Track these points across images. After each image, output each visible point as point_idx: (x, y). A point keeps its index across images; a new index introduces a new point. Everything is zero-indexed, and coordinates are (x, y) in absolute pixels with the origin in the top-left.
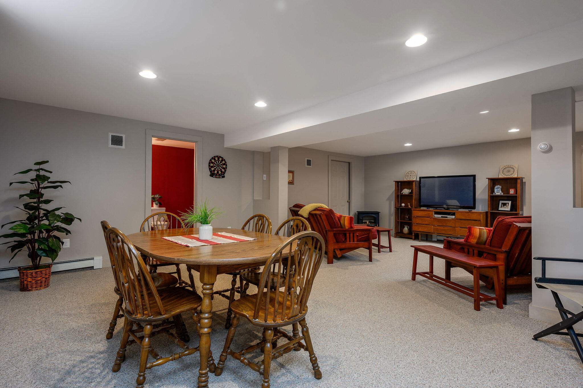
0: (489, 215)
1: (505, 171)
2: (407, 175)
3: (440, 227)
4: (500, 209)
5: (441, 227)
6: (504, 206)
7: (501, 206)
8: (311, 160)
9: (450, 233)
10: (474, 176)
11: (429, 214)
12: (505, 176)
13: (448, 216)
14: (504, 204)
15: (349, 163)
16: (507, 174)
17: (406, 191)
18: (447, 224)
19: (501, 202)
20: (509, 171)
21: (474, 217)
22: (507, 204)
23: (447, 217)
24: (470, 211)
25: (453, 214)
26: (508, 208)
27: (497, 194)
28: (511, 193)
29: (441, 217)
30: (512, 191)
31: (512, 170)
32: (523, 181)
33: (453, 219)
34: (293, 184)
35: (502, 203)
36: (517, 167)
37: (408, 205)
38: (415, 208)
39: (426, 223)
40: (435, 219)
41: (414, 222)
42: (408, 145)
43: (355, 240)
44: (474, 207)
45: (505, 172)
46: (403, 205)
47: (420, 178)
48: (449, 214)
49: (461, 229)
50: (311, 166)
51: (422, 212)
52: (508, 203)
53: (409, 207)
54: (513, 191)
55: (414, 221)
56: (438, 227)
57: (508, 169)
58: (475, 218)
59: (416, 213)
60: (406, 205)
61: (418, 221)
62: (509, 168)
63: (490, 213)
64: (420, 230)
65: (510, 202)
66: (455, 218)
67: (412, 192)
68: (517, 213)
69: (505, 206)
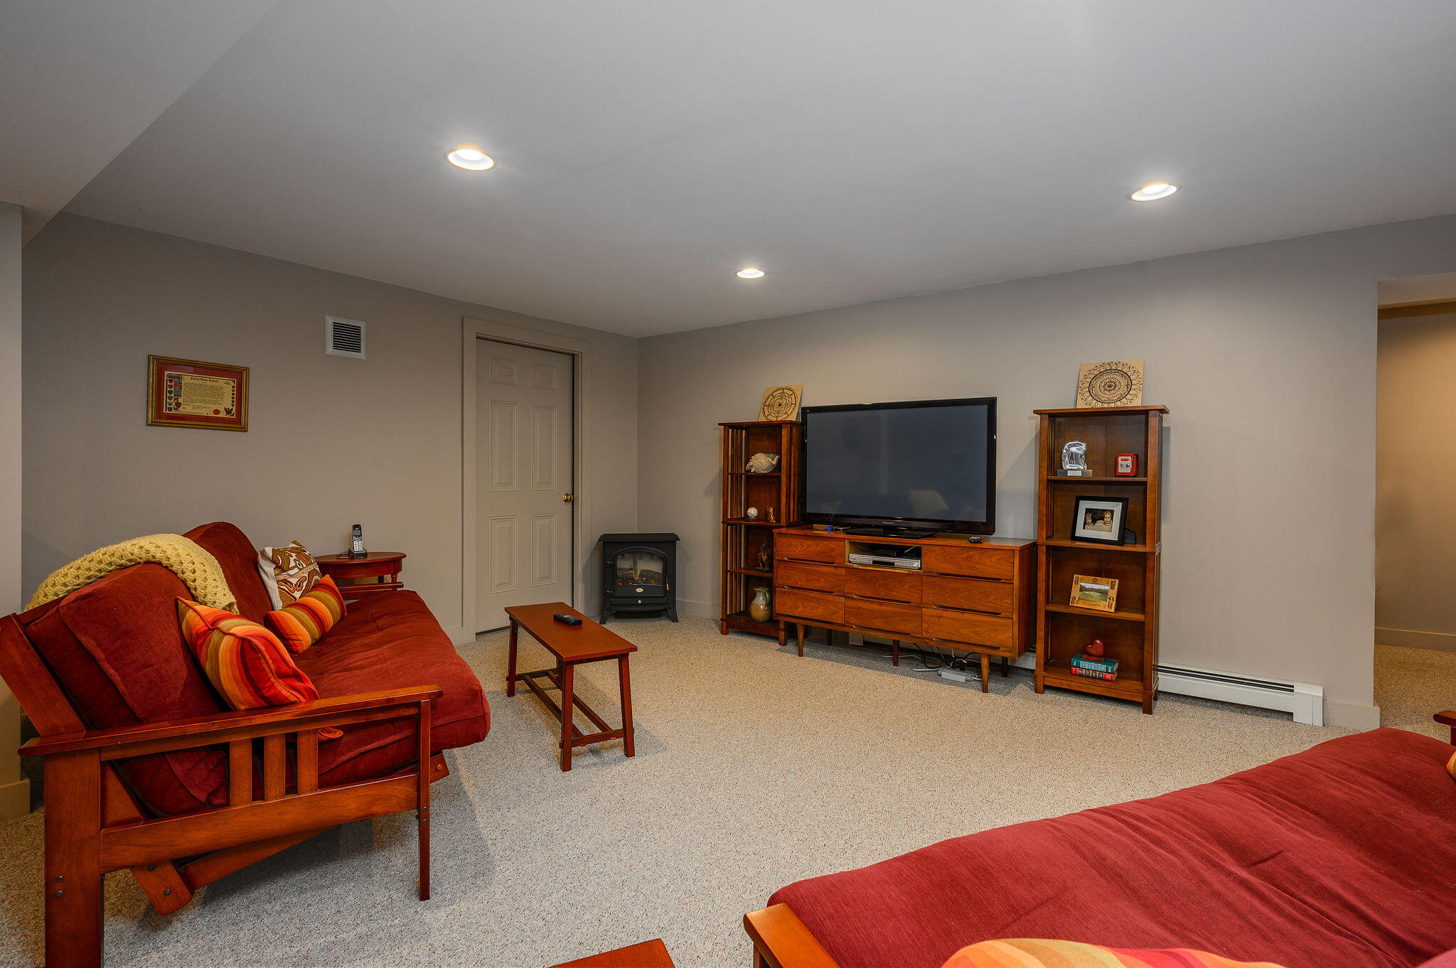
0: (1042, 558)
1: (1097, 383)
2: (767, 404)
3: (868, 604)
4: (1080, 532)
5: (872, 602)
6: (1094, 521)
7: (1085, 523)
8: (357, 329)
9: (901, 627)
10: (991, 403)
11: (832, 550)
12: (1099, 405)
13: (899, 562)
14: (1096, 516)
15: (573, 355)
16: (1105, 396)
17: (761, 462)
18: (894, 594)
19: (1084, 505)
20: (1111, 386)
21: (989, 566)
22: (1108, 515)
23: (892, 564)
24: (976, 542)
25: (916, 553)
26: (1109, 531)
27: (1070, 473)
28: (1121, 470)
29: (874, 562)
30: (1125, 465)
31: (1123, 382)
32: (1164, 426)
33: (911, 574)
34: (244, 429)
35: (1088, 511)
36: (1141, 372)
37: (767, 514)
38: (789, 525)
39: (821, 584)
40: (852, 571)
41: (781, 581)
42: (751, 273)
43: (308, 773)
44: (989, 526)
45: (1096, 391)
46: (753, 512)
47: (805, 411)
48: (900, 552)
49: (940, 612)
50: (359, 351)
51: (808, 542)
52: (1112, 512)
53: (768, 521)
54: (1129, 463)
55: (783, 576)
56: (860, 604)
57: (1107, 378)
58: (991, 571)
59: (790, 545)
60: (763, 515)
61: (798, 578)
62: (1114, 373)
63: (1044, 548)
64: (800, 611)
65: (1117, 508)
66: (920, 569)
67: (778, 466)
68: (1145, 554)
69: (1100, 523)
